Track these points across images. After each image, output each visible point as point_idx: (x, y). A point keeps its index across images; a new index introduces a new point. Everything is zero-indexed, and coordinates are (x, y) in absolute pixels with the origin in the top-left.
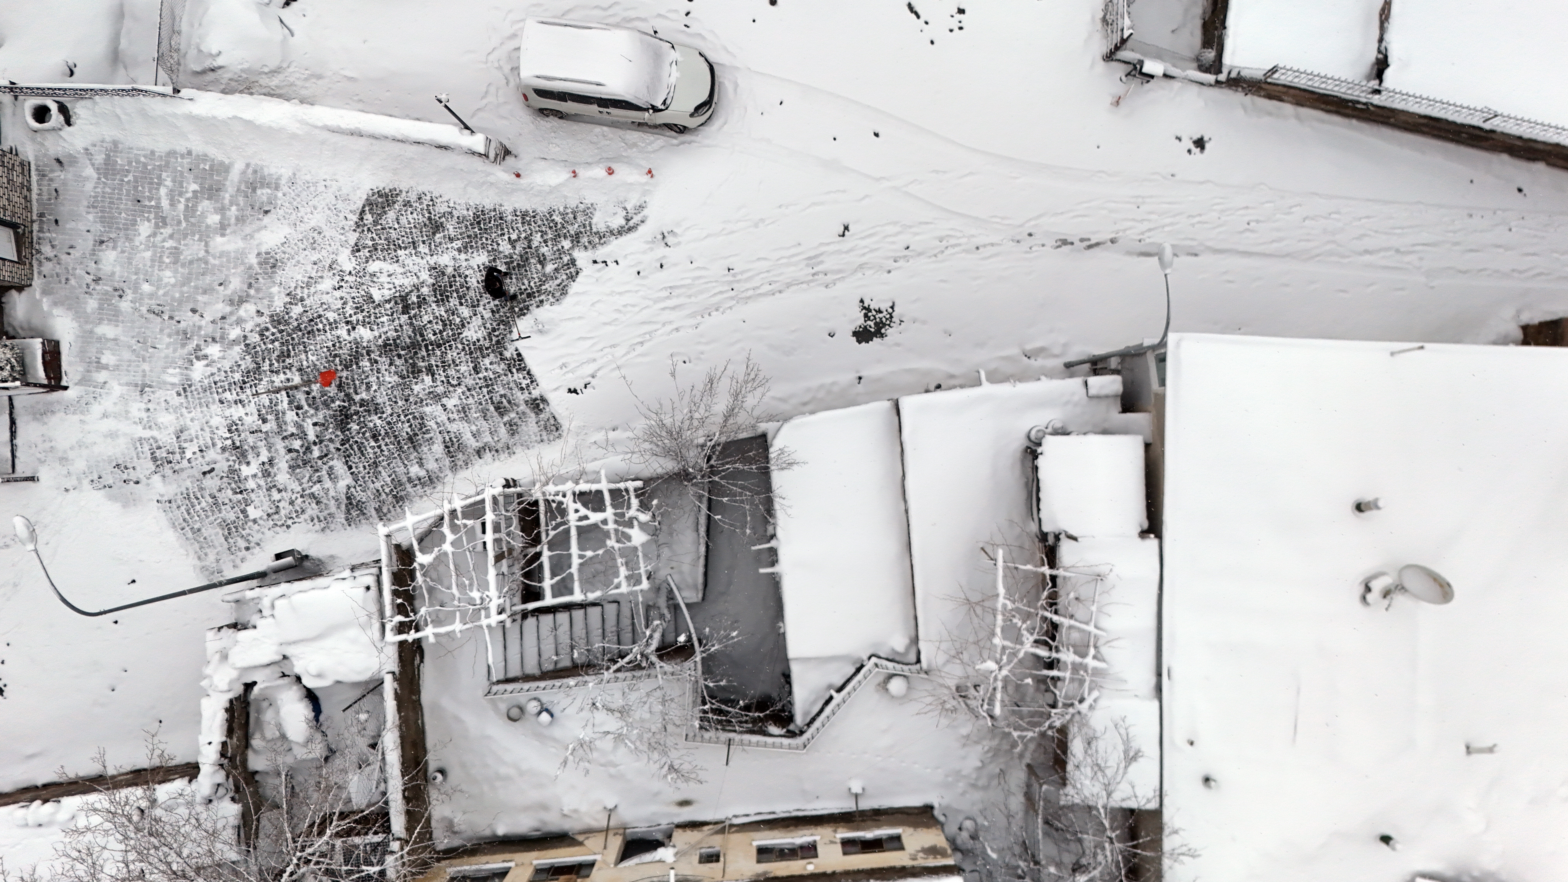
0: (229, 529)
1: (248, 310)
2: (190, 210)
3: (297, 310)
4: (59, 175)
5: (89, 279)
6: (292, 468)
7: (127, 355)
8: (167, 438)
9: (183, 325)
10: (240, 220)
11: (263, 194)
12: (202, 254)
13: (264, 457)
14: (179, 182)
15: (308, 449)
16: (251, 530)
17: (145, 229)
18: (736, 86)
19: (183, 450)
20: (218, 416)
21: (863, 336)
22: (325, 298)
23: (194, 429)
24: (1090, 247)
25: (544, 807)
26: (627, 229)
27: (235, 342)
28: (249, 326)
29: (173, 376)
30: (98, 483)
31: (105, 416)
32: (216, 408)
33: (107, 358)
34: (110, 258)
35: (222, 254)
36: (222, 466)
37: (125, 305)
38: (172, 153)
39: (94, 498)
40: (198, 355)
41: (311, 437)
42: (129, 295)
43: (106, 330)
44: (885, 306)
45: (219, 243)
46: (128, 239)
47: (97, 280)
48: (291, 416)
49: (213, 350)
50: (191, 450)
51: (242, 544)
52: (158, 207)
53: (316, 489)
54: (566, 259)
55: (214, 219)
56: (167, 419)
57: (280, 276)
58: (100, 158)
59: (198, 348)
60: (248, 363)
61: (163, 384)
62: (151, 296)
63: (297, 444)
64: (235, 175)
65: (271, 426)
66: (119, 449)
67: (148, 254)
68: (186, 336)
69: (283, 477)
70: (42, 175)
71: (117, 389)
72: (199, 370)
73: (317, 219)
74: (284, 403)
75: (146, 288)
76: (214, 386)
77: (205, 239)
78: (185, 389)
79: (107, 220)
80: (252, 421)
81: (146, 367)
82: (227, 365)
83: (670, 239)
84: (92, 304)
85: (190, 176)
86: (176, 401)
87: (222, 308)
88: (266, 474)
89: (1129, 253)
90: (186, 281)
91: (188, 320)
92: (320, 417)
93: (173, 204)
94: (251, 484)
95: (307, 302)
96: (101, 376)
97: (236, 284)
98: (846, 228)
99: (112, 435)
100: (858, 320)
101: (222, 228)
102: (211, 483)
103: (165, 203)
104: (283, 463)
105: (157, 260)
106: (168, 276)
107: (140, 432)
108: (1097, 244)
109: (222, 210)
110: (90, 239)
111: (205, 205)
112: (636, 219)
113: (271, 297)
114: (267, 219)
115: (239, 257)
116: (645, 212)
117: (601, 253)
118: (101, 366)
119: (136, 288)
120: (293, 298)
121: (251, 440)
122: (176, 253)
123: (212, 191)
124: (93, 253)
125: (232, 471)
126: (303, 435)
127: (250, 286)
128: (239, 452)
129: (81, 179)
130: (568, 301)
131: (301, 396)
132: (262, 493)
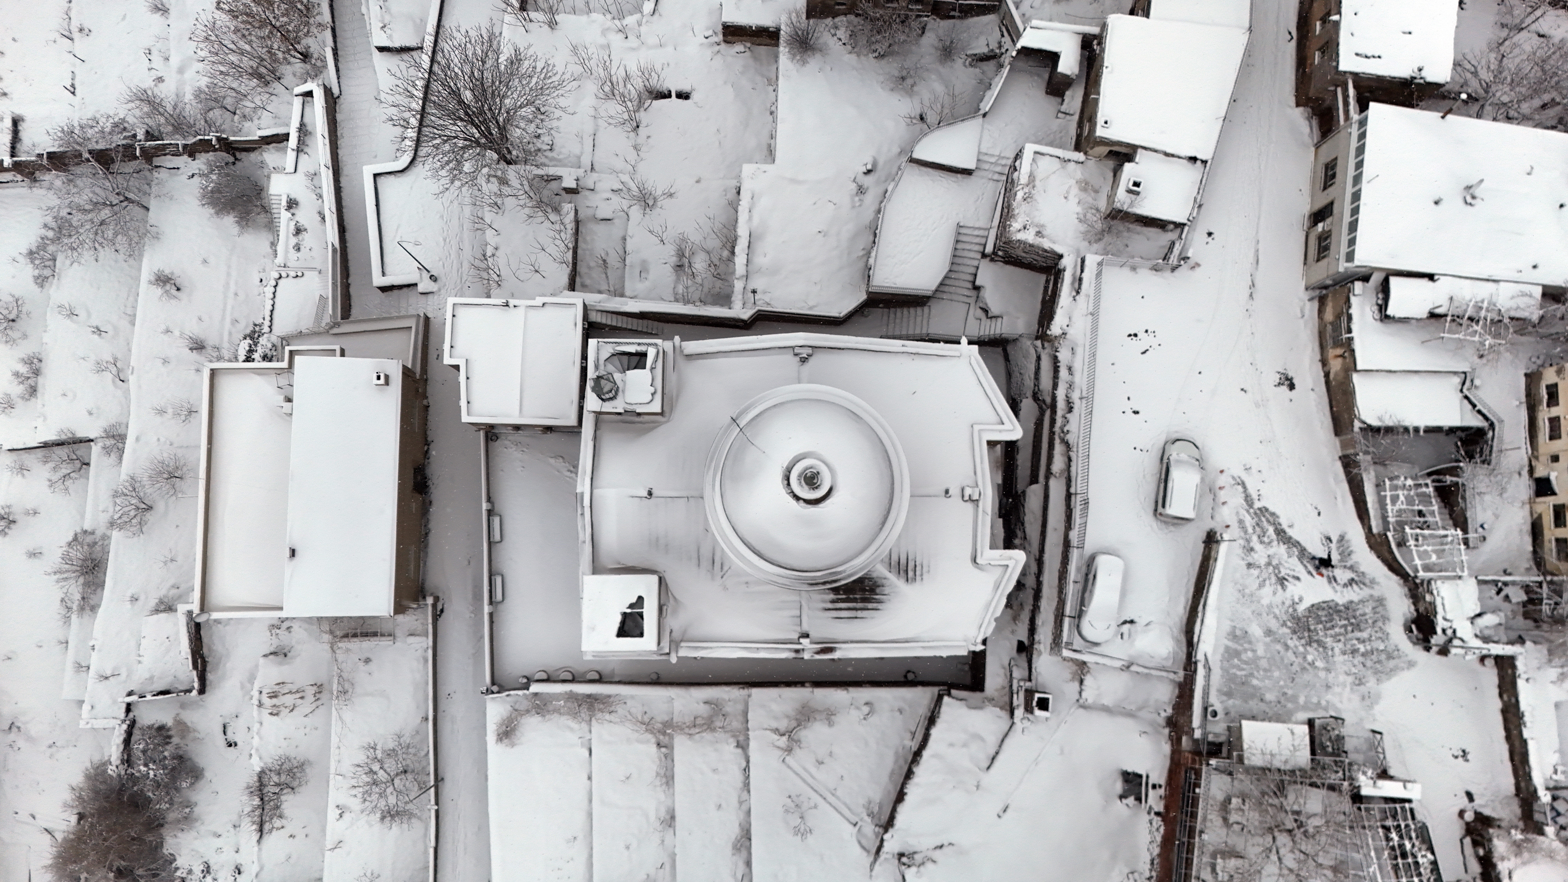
0: (1390, 657)
1: (1290, 643)
2: (1246, 663)
3: (1289, 624)
4: (1233, 714)
5: (1279, 706)
6: (1360, 631)
7: (1313, 692)
8: (1350, 679)
9: (1298, 669)
10: (1250, 642)
11: (1238, 633)
12: (1265, 660)
13: (1355, 642)
14: (1234, 666)
15: (1352, 624)
16: (1390, 649)
17: (1255, 682)
18: (1176, 432)
19: (1355, 674)
20: (1339, 658)
21: (1292, 387)
22: (1283, 611)
23: (1345, 668)
24: (1253, 285)
25: (1521, 531)
26: (1243, 484)
27: (1305, 649)
28: (1297, 643)
29: (1322, 674)
30: (1371, 707)
31: (1341, 702)
32: (1336, 659)
33: (1315, 700)
34: (1269, 697)
35: (1265, 651)
36: (1361, 659)
37: (1290, 692)
38: (1222, 668)
39: (1377, 709)
40: (1312, 664)
41: (1346, 622)
42: (1286, 690)
43: (1302, 700)
44: (1278, 376)
45: (1260, 652)
46: (1260, 688)
47: (1279, 702)
48: (1337, 630)
49: (1310, 658)
50: (1354, 670)
51: (1396, 653)
52: (1245, 676)
53: (1370, 621)
54: (1258, 512)
55: (1250, 654)
56: (1342, 678)
57: (1274, 628)
58: (1224, 698)
59: (1309, 664)
60: (1315, 645)
61: (1326, 679)
62: (1285, 681)
63: (1350, 628)
64: (1230, 644)
65: (1342, 638)
66: (1356, 698)
67: (1267, 681)
68: (1304, 669)
69: (1364, 635)
70: (1232, 721)
71: (1329, 697)
72: (1319, 664)
73: (1248, 612)
74: (1331, 632)
75: (1282, 683)
76: (1326, 658)
77: (1259, 658)
78: (1328, 670)
79: (1252, 696)
80: (1341, 645)
81: (1318, 685)
82: (1316, 653)
83: (1248, 467)
84: (1290, 705)
85: (1231, 662)
86: (1333, 674)
87: (1290, 654)
88: (1364, 641)
89: (1257, 269)
90: (1279, 668)
91: (1296, 667)
92: (1337, 618)
93: (1243, 669)
94: (1369, 648)
95: (1285, 619)
96: (1323, 703)
97: (1279, 647)
98: (1242, 390)
99: (1350, 700)
100: (1285, 388)
101: (1254, 651)
102: (1369, 663)
103: (1243, 673)
104: (1358, 634)
105: (1269, 678)
106: (1276, 674)
107: (1348, 689)
108: (1252, 282)
109: (1246, 650)
110: (1261, 704)
111: (1244, 657)
112: (1238, 480)
113: (1284, 634)
114: (1250, 632)
115: (1267, 645)
116: (1235, 476)
117: (1255, 496)
118: (1319, 703)
119: (1282, 687)
120: (1284, 624)
121: (1349, 646)
122: (1265, 670)
123: (1237, 654)
124: (1266, 703)
125: (1363, 655)
126: (1345, 626)
127: (1279, 641)
128: (1354, 652)
129: (1234, 706)
130: (1278, 512)
131: (1328, 625)
132: (1373, 643)
